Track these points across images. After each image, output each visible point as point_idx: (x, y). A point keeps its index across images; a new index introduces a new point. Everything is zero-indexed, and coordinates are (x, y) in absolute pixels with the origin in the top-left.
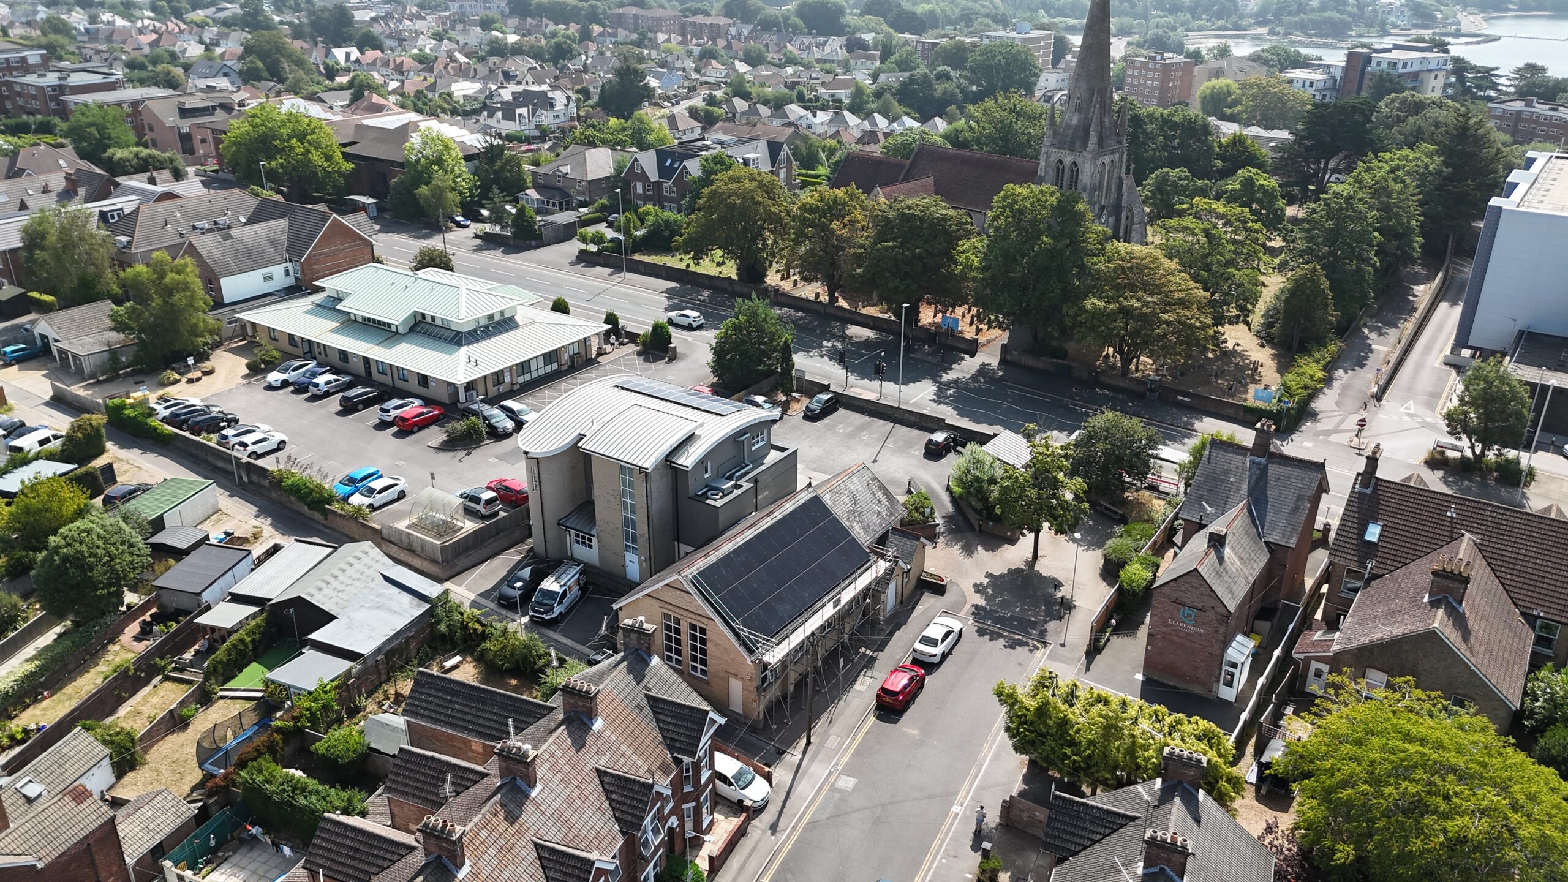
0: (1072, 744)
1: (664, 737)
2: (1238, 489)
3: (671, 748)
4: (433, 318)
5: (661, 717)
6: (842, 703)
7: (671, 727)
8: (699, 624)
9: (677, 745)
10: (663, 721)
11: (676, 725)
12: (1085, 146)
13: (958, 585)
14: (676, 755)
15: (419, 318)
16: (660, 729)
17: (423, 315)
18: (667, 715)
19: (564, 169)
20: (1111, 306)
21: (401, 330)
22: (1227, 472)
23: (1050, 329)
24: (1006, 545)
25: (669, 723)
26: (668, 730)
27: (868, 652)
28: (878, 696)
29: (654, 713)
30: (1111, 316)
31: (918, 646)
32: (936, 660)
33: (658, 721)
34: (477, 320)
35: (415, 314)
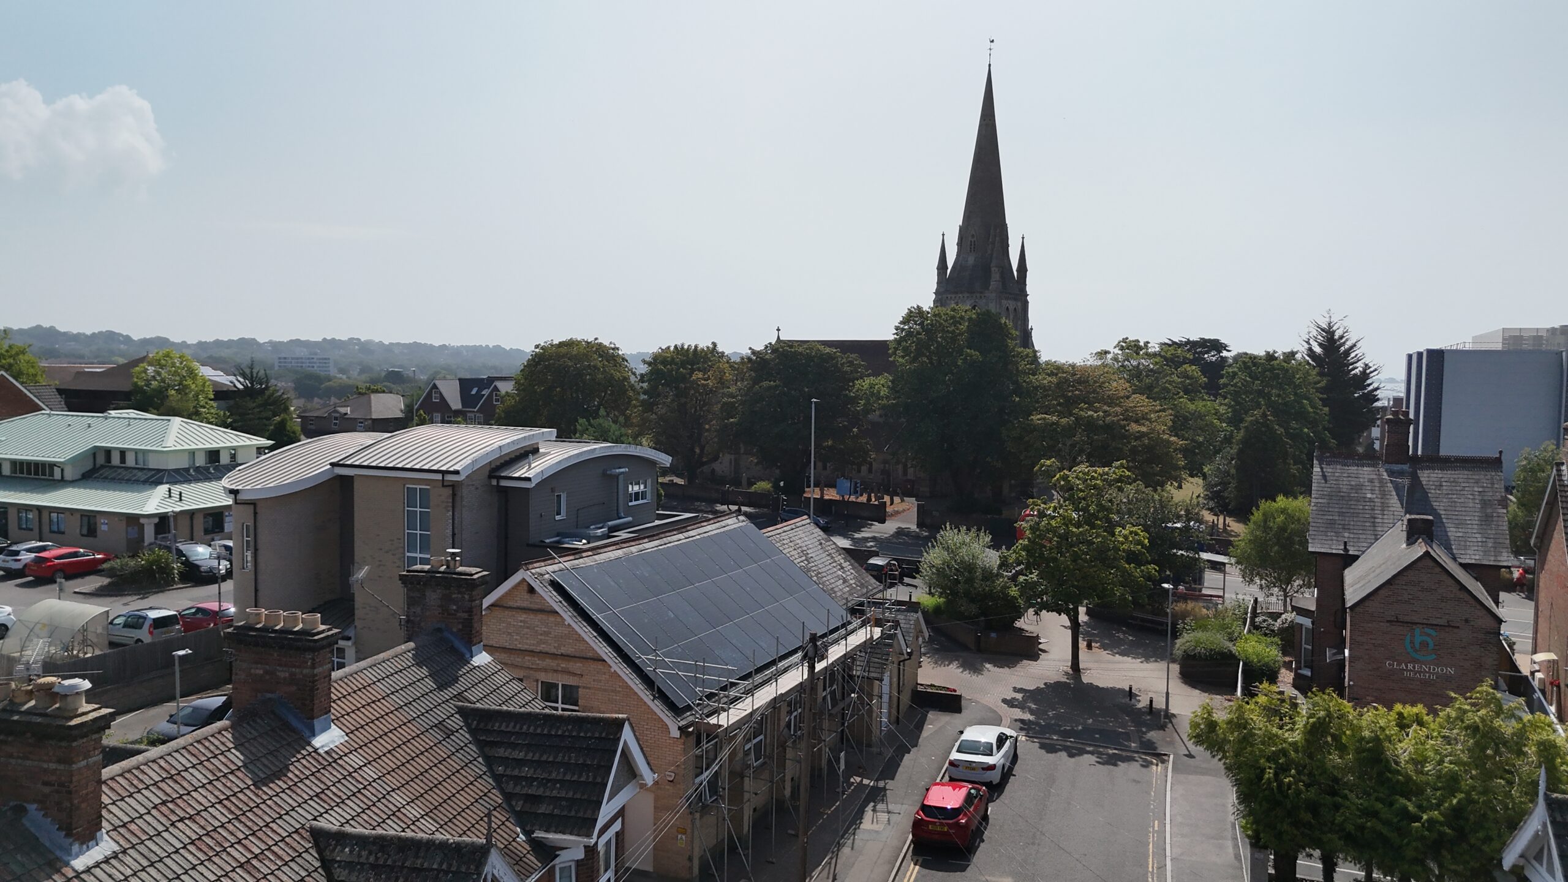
1: (508, 797)
2: (1384, 507)
3: (526, 821)
4: (123, 453)
5: (501, 752)
6: (846, 851)
7: (526, 771)
9: (543, 809)
10: (504, 761)
11: (539, 764)
13: (977, 702)
14: (539, 834)
15: (101, 460)
16: (497, 778)
17: (108, 452)
18: (514, 746)
19: (342, 410)
20: (1064, 421)
21: (68, 476)
22: (1359, 487)
24: (1025, 662)
25: (520, 763)
26: (517, 779)
27: (866, 782)
28: (917, 825)
29: (481, 745)
31: (955, 756)
32: (995, 777)
33: (490, 761)
34: (192, 453)
35: (95, 452)
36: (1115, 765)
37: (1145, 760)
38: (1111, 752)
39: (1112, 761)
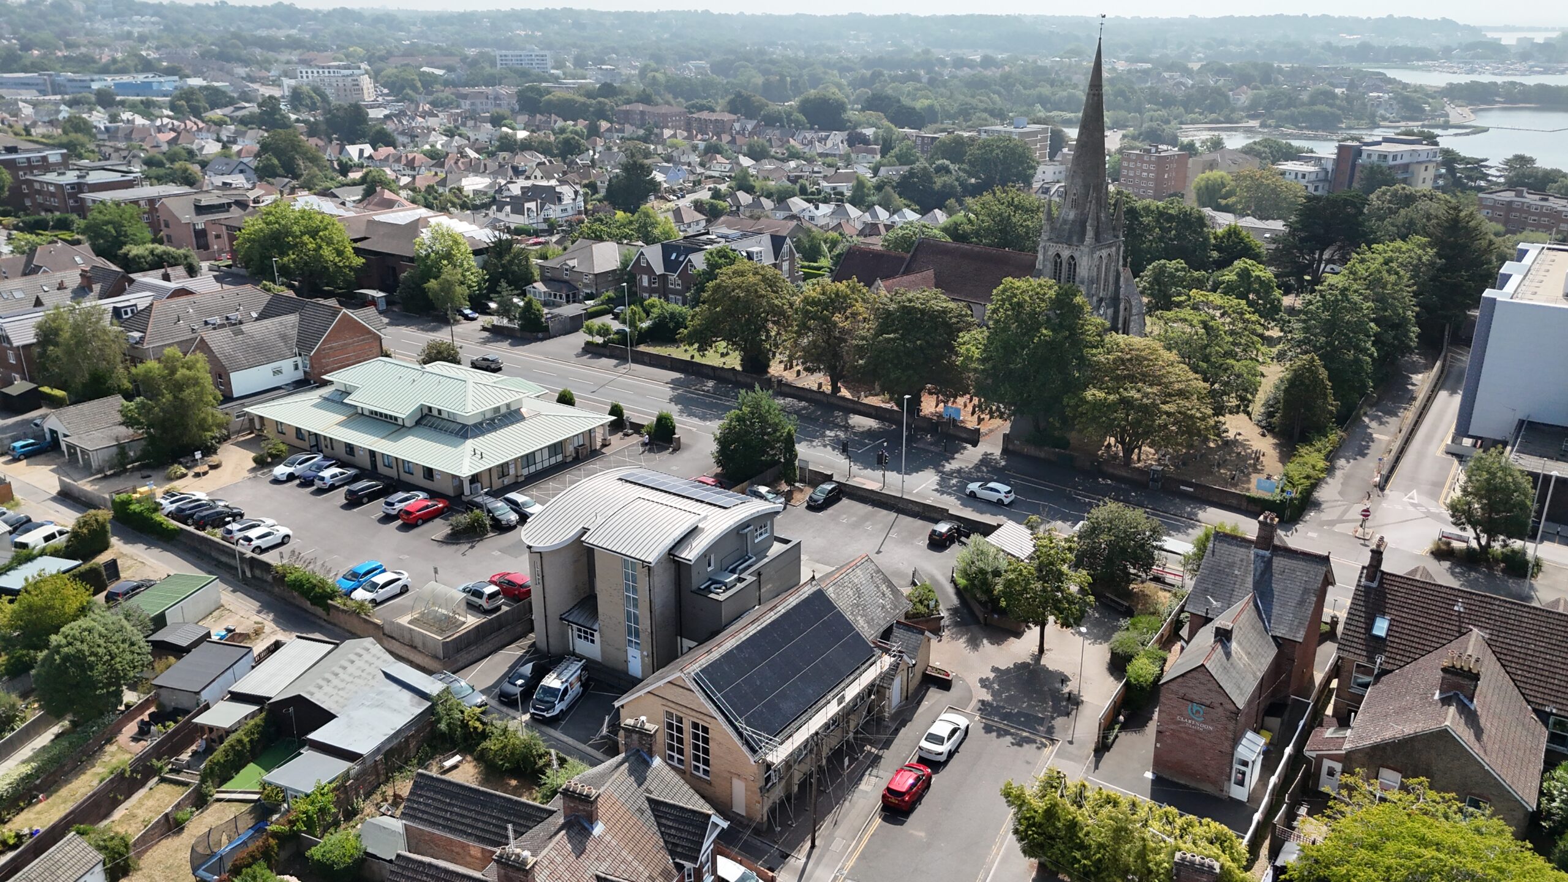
0: (1082, 847)
1: (666, 842)
2: (1243, 582)
3: (673, 854)
4: (440, 411)
5: (664, 821)
6: (847, 803)
7: (673, 832)
8: (701, 723)
9: (679, 850)
10: (665, 825)
11: (677, 829)
12: (1082, 240)
13: (963, 680)
14: (677, 860)
15: (426, 411)
16: (662, 833)
17: (430, 409)
18: (668, 819)
19: (571, 263)
20: (1111, 397)
21: (407, 424)
22: (1231, 565)
23: (1051, 420)
24: (1012, 639)
25: (671, 827)
26: (669, 835)
27: (873, 750)
28: (884, 796)
29: (656, 816)
30: (1112, 407)
31: (924, 744)
32: (943, 758)
33: (659, 825)
34: (483, 413)
35: (422, 407)
36: (1021, 746)
37: (1042, 743)
38: (1025, 734)
39: (1020, 742)
